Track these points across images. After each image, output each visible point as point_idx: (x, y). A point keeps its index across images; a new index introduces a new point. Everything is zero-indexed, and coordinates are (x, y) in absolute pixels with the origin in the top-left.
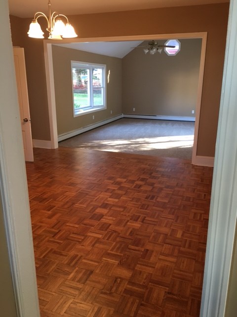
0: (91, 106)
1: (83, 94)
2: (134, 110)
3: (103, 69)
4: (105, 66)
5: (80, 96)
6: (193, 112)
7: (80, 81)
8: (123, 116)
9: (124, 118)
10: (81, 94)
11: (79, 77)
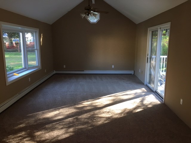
0: (26, 68)
1: (15, 53)
2: (65, 67)
3: (36, 32)
4: (38, 30)
5: (12, 54)
6: (113, 66)
7: (12, 43)
8: (55, 72)
9: (56, 74)
10: (13, 53)
11: (11, 40)
